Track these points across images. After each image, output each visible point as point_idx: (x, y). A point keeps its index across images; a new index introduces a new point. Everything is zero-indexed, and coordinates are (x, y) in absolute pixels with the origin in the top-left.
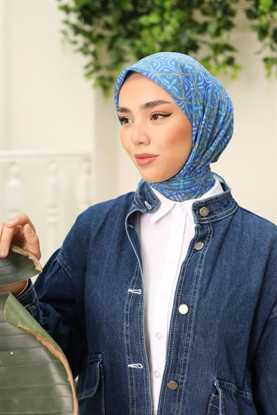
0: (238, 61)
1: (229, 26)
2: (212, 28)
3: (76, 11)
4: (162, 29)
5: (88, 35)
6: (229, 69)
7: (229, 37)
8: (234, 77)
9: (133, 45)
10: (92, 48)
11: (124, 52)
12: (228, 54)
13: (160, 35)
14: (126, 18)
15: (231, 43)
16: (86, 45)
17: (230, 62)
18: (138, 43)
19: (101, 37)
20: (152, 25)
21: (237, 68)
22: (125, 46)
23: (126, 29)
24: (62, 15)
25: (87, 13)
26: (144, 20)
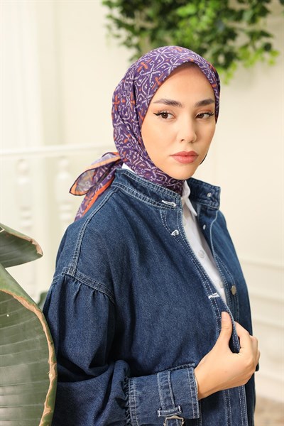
0: (275, 47)
1: (264, 12)
2: (247, 16)
3: (118, 5)
4: (199, 19)
6: (267, 55)
7: (265, 24)
8: (272, 63)
9: (174, 36)
11: (166, 43)
12: (265, 40)
13: (197, 25)
14: (165, 10)
15: (268, 30)
16: (129, 38)
17: (267, 47)
19: (143, 29)
20: (189, 16)
21: (275, 54)
22: (166, 37)
23: (166, 20)
24: (106, 10)
25: (128, 7)
26: (181, 11)
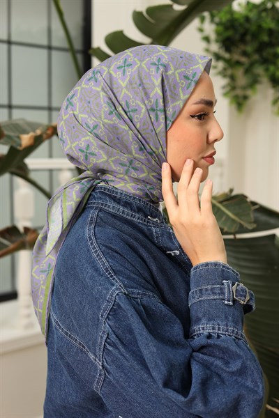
5: (227, 61)
9: (267, 70)
10: (229, 72)
11: (258, 75)
16: (225, 69)
18: (272, 68)
19: (238, 63)
22: (259, 70)
23: (261, 56)
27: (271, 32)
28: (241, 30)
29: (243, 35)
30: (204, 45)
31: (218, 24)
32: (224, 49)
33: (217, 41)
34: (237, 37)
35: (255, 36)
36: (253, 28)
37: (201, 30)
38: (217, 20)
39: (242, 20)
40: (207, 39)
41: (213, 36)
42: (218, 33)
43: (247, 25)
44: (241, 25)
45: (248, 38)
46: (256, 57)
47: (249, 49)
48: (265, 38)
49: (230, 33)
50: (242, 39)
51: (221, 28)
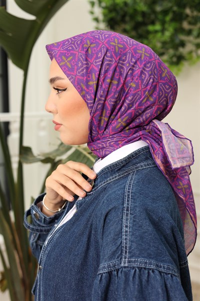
27: (144, 14)
28: (121, 13)
29: (124, 16)
30: (94, 24)
31: (104, 8)
32: (109, 27)
33: (104, 21)
34: (119, 18)
35: (132, 17)
36: (131, 11)
37: (92, 13)
38: (104, 4)
39: (122, 5)
40: (97, 20)
41: (101, 17)
42: (105, 15)
43: (126, 9)
44: (121, 9)
45: (127, 18)
46: (134, 33)
47: (128, 27)
48: (140, 19)
49: (113, 15)
50: (123, 20)
51: (106, 11)
